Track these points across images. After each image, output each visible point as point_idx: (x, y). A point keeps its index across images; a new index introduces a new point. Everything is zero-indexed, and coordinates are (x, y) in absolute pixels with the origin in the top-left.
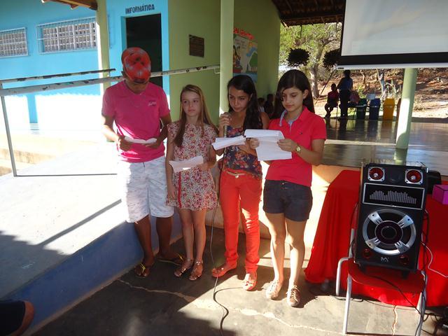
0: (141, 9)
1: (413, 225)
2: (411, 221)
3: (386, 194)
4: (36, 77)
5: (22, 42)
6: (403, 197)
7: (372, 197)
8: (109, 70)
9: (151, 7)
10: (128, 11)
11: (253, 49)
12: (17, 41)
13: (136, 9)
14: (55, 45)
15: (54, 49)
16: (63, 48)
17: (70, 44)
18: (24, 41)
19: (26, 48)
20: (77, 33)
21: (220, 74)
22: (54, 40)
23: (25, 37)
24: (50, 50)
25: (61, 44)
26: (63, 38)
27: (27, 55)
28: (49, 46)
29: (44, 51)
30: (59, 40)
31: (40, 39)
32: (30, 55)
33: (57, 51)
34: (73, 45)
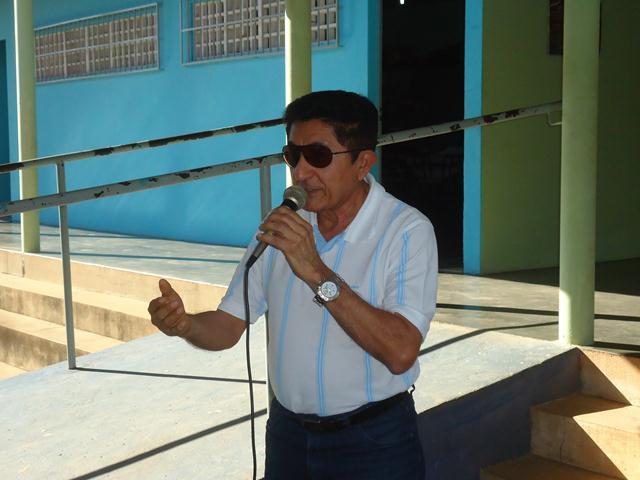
4: (134, 146)
5: (149, 38)
12: (139, 34)
14: (217, 43)
15: (214, 53)
16: (235, 50)
17: (251, 38)
18: (153, 35)
19: (156, 52)
20: (267, 12)
21: (560, 126)
22: (217, 30)
23: (156, 26)
24: (207, 56)
25: (231, 41)
26: (237, 26)
27: (156, 69)
28: (204, 45)
29: (193, 57)
30: (228, 29)
31: (187, 30)
32: (163, 69)
33: (221, 57)
34: (257, 41)
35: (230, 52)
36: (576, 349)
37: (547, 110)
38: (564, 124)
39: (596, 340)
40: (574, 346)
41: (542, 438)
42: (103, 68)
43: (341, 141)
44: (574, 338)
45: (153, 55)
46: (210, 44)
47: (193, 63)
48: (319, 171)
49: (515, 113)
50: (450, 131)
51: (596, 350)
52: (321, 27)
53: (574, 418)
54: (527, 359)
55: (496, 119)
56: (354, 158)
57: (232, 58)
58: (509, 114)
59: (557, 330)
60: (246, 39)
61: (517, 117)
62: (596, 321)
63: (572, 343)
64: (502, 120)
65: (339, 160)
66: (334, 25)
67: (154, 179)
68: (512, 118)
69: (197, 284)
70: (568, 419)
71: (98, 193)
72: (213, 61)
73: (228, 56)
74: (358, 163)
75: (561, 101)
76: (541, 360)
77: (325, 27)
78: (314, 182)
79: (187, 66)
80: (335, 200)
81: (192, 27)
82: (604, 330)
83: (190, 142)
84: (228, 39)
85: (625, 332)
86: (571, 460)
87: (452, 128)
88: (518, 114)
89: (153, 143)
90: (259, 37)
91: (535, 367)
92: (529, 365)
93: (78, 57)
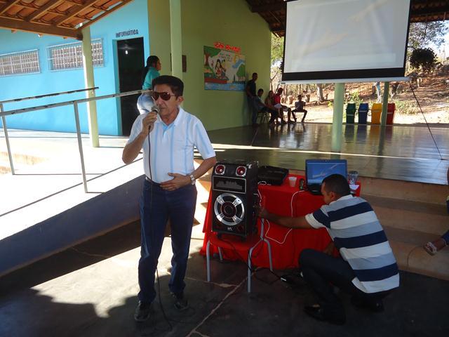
0: (128, 33)
1: (242, 205)
2: (240, 202)
3: (225, 183)
5: (36, 62)
6: (234, 185)
7: (217, 185)
8: (94, 89)
9: (136, 32)
10: (118, 35)
11: (240, 61)
12: (31, 60)
13: (124, 34)
14: (61, 64)
15: (60, 67)
16: (68, 67)
17: (73, 63)
18: (37, 60)
19: (39, 66)
20: (78, 54)
22: (61, 59)
23: (38, 58)
24: (58, 68)
25: (66, 63)
26: (68, 58)
27: (39, 72)
28: (56, 64)
29: (53, 68)
30: (65, 59)
31: (50, 59)
32: (42, 73)
33: (63, 69)
34: (76, 64)
35: (66, 67)
42: (19, 72)
43: (173, 92)
45: (38, 68)
46: (59, 64)
47: (53, 71)
48: (166, 102)
52: (97, 60)
56: (177, 98)
57: (67, 69)
60: (71, 63)
65: (173, 98)
66: (102, 59)
67: (34, 108)
71: (13, 112)
72: (60, 70)
73: (65, 69)
74: (178, 100)
77: (99, 60)
78: (163, 106)
79: (51, 72)
80: (171, 111)
89: (37, 97)
90: (76, 62)
93: (8, 68)
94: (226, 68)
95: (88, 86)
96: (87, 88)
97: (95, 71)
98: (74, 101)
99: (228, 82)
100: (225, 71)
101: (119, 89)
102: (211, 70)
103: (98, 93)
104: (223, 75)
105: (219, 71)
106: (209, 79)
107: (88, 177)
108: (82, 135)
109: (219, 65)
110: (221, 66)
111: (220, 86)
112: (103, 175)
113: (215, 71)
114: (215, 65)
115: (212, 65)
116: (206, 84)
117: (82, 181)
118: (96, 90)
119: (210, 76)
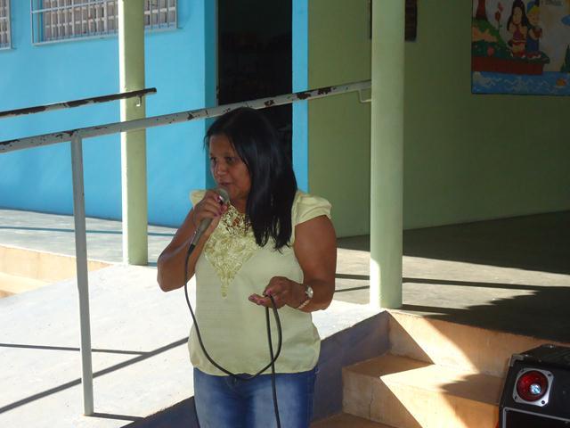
5: (2, 19)
8: (142, 92)
14: (66, 25)
15: (62, 34)
16: (82, 32)
17: (97, 20)
18: (5, 16)
19: (8, 32)
21: (370, 103)
22: (65, 11)
23: (7, 8)
24: (56, 36)
25: (78, 22)
26: (83, 8)
27: (9, 48)
28: (53, 26)
29: (43, 37)
30: (75, 11)
31: (37, 11)
32: (15, 49)
33: (69, 38)
34: (103, 22)
35: (78, 33)
36: (386, 312)
37: (358, 88)
38: (374, 101)
39: (404, 303)
40: (383, 310)
41: (354, 397)
44: (383, 302)
45: (6, 35)
46: (59, 25)
47: (44, 43)
49: (327, 90)
50: (264, 106)
51: (403, 313)
52: (161, 10)
53: (382, 378)
54: (339, 322)
55: (310, 95)
57: (80, 38)
58: (321, 91)
59: (368, 294)
60: (92, 20)
61: (329, 94)
62: (404, 284)
63: (382, 306)
64: (315, 96)
66: (174, 9)
68: (325, 95)
69: (39, 253)
70: (375, 379)
72: (62, 41)
73: (76, 37)
75: (370, 80)
76: (352, 323)
77: (166, 10)
79: (38, 46)
81: (42, 8)
82: (412, 293)
83: (30, 115)
84: (75, 20)
85: (432, 295)
86: (379, 418)
87: (266, 103)
88: (330, 91)
90: (104, 19)
91: (346, 330)
92: (341, 329)
94: (541, 24)
95: (127, 85)
96: (123, 90)
97: (147, 40)
98: (71, 133)
99: (547, 68)
100: (538, 33)
101: (214, 93)
102: (494, 32)
103: (154, 106)
104: (533, 45)
105: (517, 34)
106: (486, 58)
107: (99, 362)
108: (90, 224)
109: (518, 18)
110: (525, 21)
111: (520, 82)
112: (145, 356)
113: (507, 36)
114: (505, 16)
115: (498, 16)
116: (477, 74)
117: (80, 374)
118: (148, 97)
119: (490, 51)
